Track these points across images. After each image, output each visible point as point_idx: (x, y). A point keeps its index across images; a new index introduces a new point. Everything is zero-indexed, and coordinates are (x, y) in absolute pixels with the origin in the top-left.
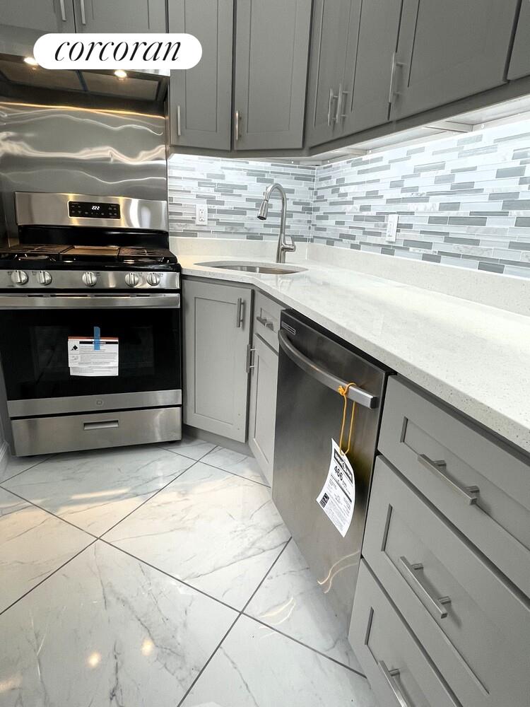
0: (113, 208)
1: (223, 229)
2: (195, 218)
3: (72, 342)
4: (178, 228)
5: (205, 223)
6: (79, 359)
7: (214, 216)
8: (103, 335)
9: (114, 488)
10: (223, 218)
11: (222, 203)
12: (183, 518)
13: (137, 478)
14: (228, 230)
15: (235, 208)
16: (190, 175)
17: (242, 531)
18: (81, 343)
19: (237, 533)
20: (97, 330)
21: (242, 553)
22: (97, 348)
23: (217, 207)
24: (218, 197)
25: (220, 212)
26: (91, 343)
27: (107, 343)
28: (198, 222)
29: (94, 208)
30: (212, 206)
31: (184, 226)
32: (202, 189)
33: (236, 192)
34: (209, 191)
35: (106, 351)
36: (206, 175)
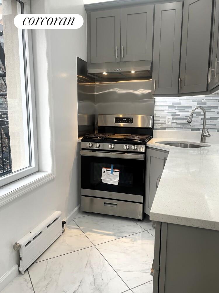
0: (131, 119)
1: (179, 126)
2: (166, 122)
3: (104, 170)
4: (157, 126)
5: (171, 124)
6: (105, 177)
7: (175, 121)
8: (114, 168)
9: (108, 231)
10: (179, 121)
11: (179, 115)
12: (128, 249)
13: (118, 230)
14: (182, 127)
15: (185, 117)
16: (165, 104)
17: (149, 262)
18: (106, 170)
19: (146, 262)
20: (112, 166)
21: (144, 270)
22: (112, 173)
23: (176, 117)
24: (177, 112)
25: (178, 119)
26: (110, 171)
27: (116, 171)
28: (167, 123)
29: (124, 119)
30: (174, 117)
31: (160, 125)
32: (170, 109)
33: (186, 110)
34: (173, 110)
35: (115, 175)
36: (172, 103)
